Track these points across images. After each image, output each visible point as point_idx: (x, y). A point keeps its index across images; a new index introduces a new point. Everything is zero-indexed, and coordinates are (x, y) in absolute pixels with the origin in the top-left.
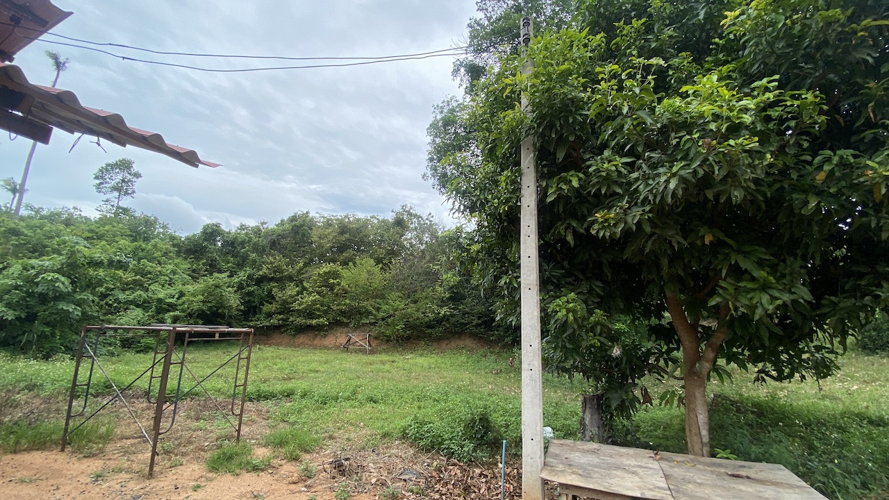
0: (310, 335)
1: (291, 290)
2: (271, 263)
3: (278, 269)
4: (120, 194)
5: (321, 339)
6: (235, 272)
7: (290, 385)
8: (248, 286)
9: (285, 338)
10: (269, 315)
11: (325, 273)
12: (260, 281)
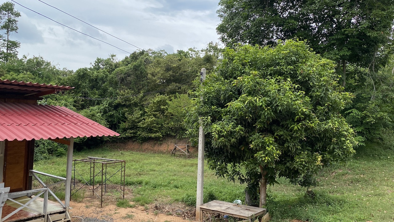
0: (152, 143)
1: (137, 113)
2: (123, 95)
3: (127, 99)
4: (8, 30)
5: (158, 146)
6: (100, 101)
7: (140, 179)
8: (110, 111)
9: (136, 145)
10: (125, 130)
11: (158, 102)
12: (117, 107)
